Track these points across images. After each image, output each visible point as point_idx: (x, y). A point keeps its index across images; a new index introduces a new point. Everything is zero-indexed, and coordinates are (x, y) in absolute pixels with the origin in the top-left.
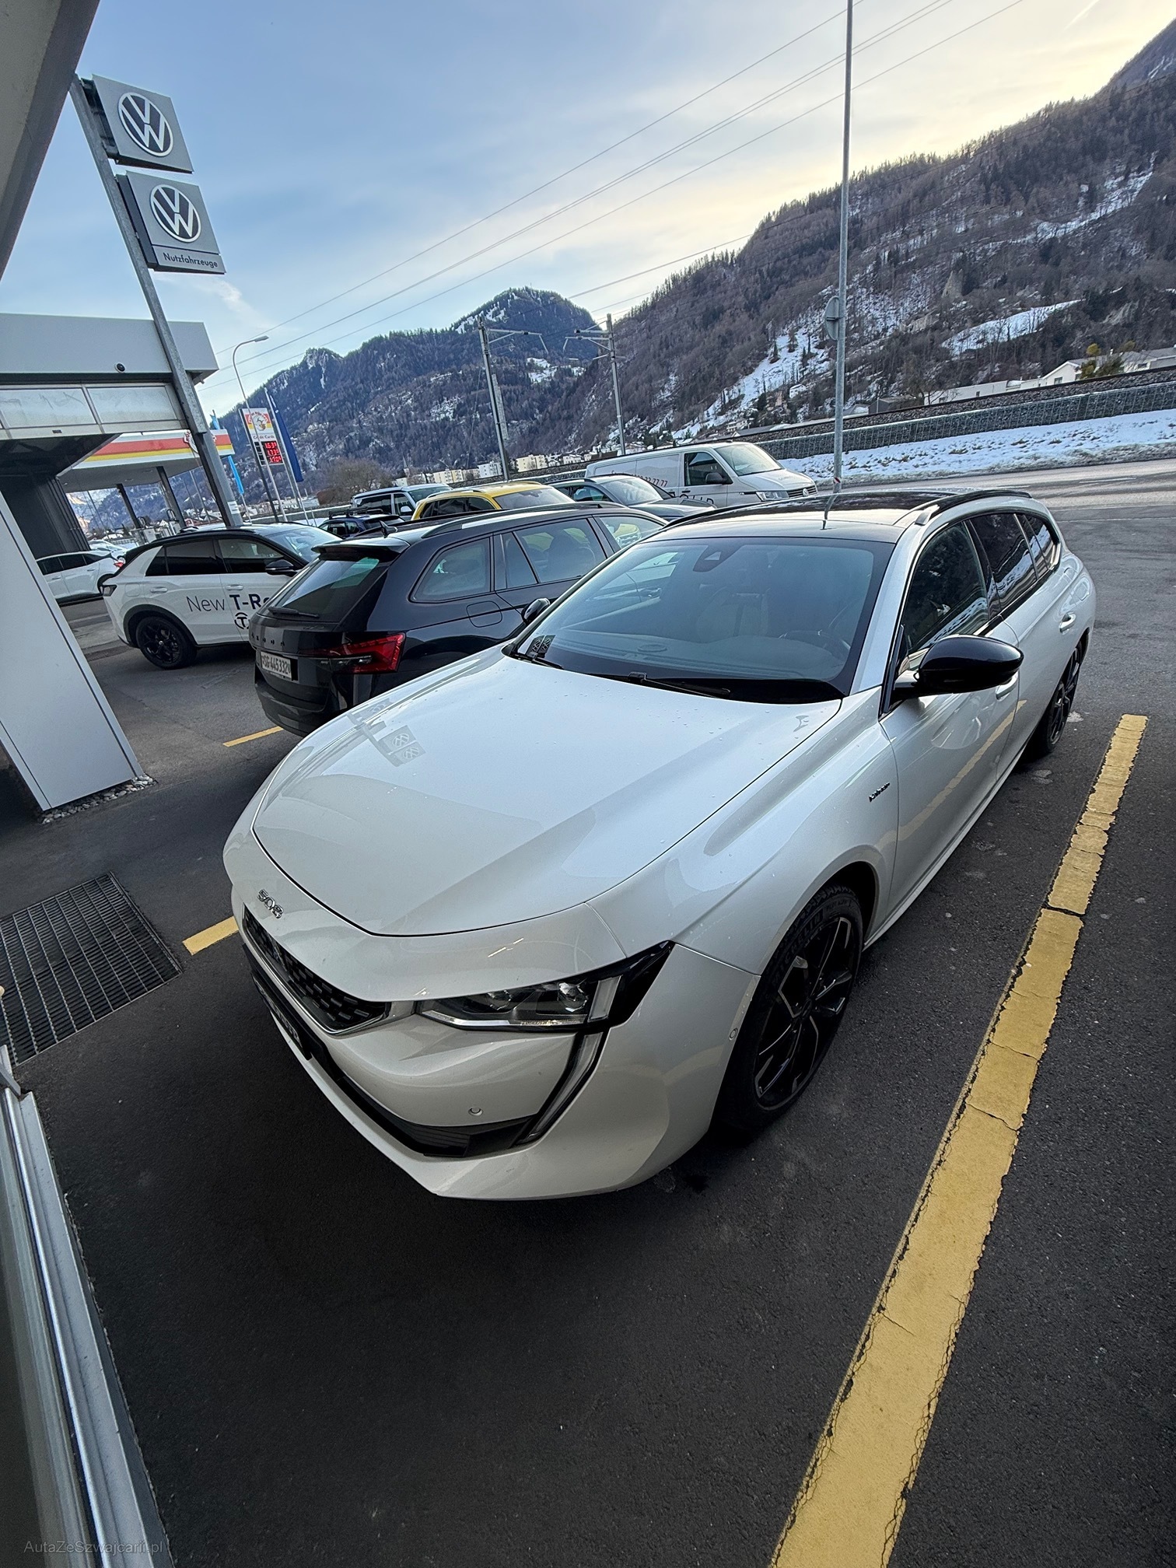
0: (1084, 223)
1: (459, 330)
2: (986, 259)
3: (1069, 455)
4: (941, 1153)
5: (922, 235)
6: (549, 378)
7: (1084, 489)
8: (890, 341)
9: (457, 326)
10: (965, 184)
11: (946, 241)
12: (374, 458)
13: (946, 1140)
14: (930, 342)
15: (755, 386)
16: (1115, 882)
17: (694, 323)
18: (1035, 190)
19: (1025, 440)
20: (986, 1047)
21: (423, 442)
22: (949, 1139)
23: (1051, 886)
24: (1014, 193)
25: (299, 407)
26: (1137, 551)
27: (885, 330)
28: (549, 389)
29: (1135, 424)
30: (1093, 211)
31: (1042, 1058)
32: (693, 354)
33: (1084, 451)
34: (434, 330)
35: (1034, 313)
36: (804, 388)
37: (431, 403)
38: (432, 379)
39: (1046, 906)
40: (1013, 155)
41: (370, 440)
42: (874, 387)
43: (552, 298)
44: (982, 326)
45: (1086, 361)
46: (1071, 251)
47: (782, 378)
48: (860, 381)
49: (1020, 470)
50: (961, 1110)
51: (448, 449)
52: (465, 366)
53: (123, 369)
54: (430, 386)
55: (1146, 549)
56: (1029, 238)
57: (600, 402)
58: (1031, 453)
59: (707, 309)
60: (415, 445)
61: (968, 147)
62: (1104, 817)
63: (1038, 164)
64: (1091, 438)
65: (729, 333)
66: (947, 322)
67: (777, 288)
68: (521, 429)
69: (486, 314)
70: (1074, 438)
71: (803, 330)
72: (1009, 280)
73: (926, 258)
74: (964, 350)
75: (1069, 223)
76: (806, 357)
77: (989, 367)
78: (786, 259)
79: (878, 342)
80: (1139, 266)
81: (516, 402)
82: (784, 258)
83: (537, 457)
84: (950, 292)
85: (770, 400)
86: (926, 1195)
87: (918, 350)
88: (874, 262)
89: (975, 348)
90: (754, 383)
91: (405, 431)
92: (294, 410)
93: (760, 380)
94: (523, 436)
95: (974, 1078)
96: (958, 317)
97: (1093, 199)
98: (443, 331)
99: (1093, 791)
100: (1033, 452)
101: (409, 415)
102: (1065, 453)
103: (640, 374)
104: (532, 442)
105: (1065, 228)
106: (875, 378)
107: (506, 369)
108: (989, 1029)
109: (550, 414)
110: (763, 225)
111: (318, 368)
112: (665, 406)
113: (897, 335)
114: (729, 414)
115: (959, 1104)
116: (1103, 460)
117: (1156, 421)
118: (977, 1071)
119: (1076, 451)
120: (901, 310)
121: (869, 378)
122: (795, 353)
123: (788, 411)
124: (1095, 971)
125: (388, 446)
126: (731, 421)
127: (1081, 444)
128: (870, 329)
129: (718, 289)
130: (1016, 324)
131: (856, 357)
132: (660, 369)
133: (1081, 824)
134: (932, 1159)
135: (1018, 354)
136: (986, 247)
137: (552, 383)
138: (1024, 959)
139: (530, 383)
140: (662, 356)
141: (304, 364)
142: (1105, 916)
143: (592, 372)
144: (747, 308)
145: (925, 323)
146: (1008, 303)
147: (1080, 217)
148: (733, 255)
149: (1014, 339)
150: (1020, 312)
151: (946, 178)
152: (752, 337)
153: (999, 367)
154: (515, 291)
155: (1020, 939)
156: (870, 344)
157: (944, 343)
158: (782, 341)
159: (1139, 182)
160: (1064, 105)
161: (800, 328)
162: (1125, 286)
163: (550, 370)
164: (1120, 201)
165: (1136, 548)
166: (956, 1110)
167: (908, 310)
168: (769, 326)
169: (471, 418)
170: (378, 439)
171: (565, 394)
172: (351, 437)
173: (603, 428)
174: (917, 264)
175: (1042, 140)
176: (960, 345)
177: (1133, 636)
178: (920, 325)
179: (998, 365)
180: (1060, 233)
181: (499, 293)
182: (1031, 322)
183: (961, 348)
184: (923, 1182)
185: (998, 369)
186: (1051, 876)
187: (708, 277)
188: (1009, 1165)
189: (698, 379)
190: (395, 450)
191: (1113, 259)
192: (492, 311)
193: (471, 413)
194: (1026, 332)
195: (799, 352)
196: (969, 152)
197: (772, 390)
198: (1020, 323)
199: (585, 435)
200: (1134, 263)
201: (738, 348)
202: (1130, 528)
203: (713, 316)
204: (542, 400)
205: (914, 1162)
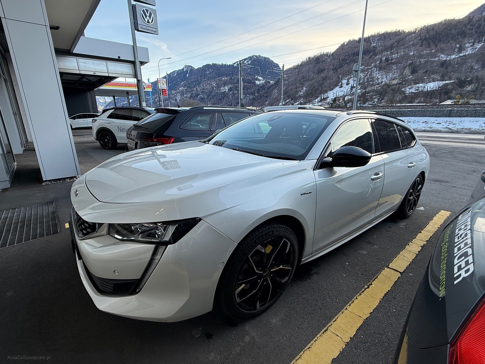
0: (457, 56)
1: (235, 65)
2: (421, 64)
3: (444, 128)
4: (311, 344)
5: (398, 54)
6: (262, 83)
7: (448, 140)
8: (383, 86)
9: (234, 64)
10: (414, 40)
11: (406, 57)
12: (199, 100)
13: (315, 340)
14: (398, 88)
15: (333, 95)
16: (419, 264)
17: (314, 72)
18: (439, 44)
19: (427, 121)
20: (344, 311)
21: (216, 98)
22: (316, 340)
23: (392, 261)
24: (432, 45)
25: (178, 82)
26: (463, 161)
27: (382, 82)
28: (261, 86)
29: (470, 121)
30: (461, 53)
31: (366, 319)
32: (313, 81)
33: (450, 128)
34: (227, 64)
35: (437, 83)
36: (350, 97)
37: (221, 86)
38: (223, 79)
39: (388, 267)
40: (432, 33)
41: (199, 95)
42: (376, 100)
43: (267, 59)
44: (417, 85)
45: (455, 101)
46: (452, 65)
47: (343, 93)
48: (371, 98)
49: (424, 131)
50: (325, 331)
51: (224, 101)
52: (235, 76)
53: (120, 58)
54: (222, 81)
55: (466, 160)
56: (436, 59)
57: (278, 93)
58: (429, 126)
59: (319, 68)
60: (213, 98)
61: (416, 29)
62: (422, 242)
63: (441, 36)
64: (453, 124)
65: (326, 77)
66: (404, 82)
67: (344, 65)
68: (250, 98)
69: (244, 61)
70: (446, 123)
71: (352, 79)
72: (428, 71)
73: (398, 62)
74: (410, 92)
75: (452, 56)
76: (352, 87)
77: (419, 99)
78: (349, 56)
79: (379, 86)
80: (478, 72)
81: (249, 89)
82: (348, 56)
83: (253, 107)
84: (406, 73)
85: (338, 99)
86: (299, 359)
87: (393, 90)
88: (380, 60)
89: (414, 92)
90: (333, 93)
91: (211, 93)
92: (176, 82)
93: (335, 93)
94: (250, 100)
95: (335, 321)
96: (409, 81)
97: (461, 50)
98: (229, 65)
99: (421, 232)
100: (430, 126)
101: (213, 89)
102: (442, 128)
103: (293, 86)
104: (252, 103)
105: (450, 57)
106: (377, 97)
107: (248, 79)
108: (349, 304)
109: (260, 94)
110: (342, 45)
111: (187, 71)
112: (301, 97)
113: (386, 84)
114: (323, 102)
115: (325, 329)
116: (457, 132)
117: (479, 121)
118: (337, 318)
119: (446, 127)
120: (388, 77)
121: (374, 97)
122: (348, 86)
123: (344, 104)
124: (400, 292)
125: (204, 97)
126: (323, 104)
127: (449, 125)
128: (376, 81)
129: (324, 63)
130: (430, 86)
131: (370, 89)
132: (300, 85)
133: (412, 242)
134: (306, 346)
135: (431, 96)
136: (421, 60)
137: (263, 85)
138: (372, 283)
139: (255, 84)
140: (302, 81)
141: (183, 69)
142: (411, 274)
143: (277, 83)
144: (333, 70)
145: (396, 82)
146: (427, 79)
147: (456, 54)
148: (330, 53)
149: (429, 91)
150: (432, 82)
151: (407, 37)
152: (334, 79)
153: (423, 99)
154: (255, 56)
155: (373, 276)
156: (376, 86)
157: (403, 89)
158: (344, 82)
159: (479, 46)
160: (451, 20)
161: (351, 78)
162: (472, 78)
163: (263, 81)
164: (471, 51)
165: (463, 160)
166: (323, 330)
167: (391, 77)
168: (340, 76)
169: (234, 92)
170: (201, 95)
171: (266, 89)
172: (193, 93)
173: (278, 101)
174: (395, 63)
175: (442, 30)
176: (409, 90)
177: (454, 187)
178: (395, 82)
179: (423, 98)
180: (448, 59)
181: (250, 56)
182: (436, 86)
183: (409, 91)
184: (299, 353)
185: (423, 100)
186: (393, 257)
187: (321, 59)
188: (338, 355)
189: (313, 90)
190: (206, 99)
191: (468, 69)
192: (247, 61)
193: (234, 91)
194: (434, 89)
195: (350, 85)
196: (416, 31)
197: (339, 96)
198: (432, 86)
199: (271, 103)
200: (476, 71)
201: (328, 82)
202: (462, 153)
203: (321, 71)
204: (259, 89)
205: (298, 346)
